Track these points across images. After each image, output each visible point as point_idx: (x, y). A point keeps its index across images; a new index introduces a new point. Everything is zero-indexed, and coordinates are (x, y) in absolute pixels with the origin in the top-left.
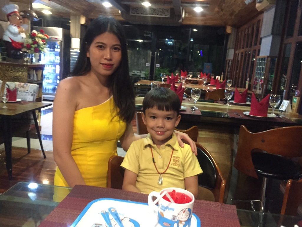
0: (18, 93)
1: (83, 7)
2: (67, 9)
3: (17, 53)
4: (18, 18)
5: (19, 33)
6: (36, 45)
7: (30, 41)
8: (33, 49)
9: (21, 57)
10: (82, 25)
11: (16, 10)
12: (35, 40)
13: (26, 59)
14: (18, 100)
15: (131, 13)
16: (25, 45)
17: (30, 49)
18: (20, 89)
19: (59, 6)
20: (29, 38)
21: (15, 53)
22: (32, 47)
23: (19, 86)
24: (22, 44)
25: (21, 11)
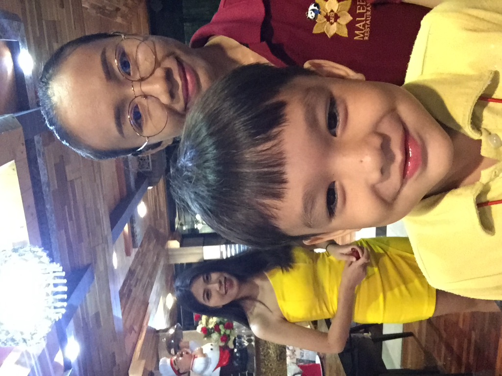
0: (305, 358)
1: (151, 247)
2: (159, 272)
3: (237, 357)
4: (180, 358)
5: (205, 355)
6: (221, 327)
7: (215, 336)
8: (228, 332)
9: (243, 350)
10: (181, 246)
11: (168, 361)
12: (212, 328)
13: (246, 344)
14: (318, 361)
15: (149, 170)
16: (222, 344)
17: (229, 336)
18: (299, 357)
19: (156, 287)
20: (211, 337)
21: (238, 360)
22: (225, 333)
23: (292, 357)
24: (222, 349)
25: (170, 352)
